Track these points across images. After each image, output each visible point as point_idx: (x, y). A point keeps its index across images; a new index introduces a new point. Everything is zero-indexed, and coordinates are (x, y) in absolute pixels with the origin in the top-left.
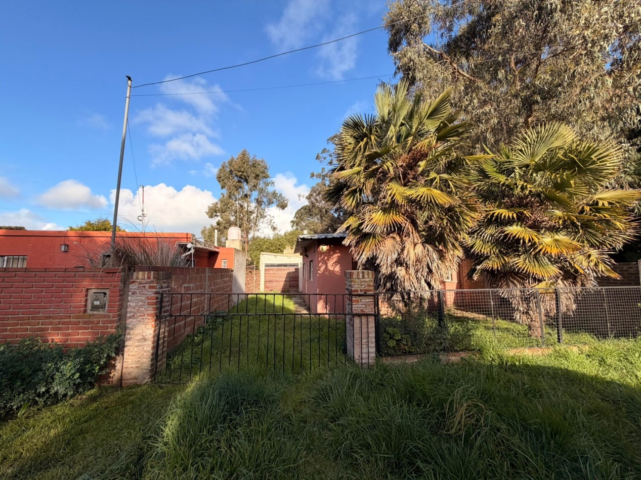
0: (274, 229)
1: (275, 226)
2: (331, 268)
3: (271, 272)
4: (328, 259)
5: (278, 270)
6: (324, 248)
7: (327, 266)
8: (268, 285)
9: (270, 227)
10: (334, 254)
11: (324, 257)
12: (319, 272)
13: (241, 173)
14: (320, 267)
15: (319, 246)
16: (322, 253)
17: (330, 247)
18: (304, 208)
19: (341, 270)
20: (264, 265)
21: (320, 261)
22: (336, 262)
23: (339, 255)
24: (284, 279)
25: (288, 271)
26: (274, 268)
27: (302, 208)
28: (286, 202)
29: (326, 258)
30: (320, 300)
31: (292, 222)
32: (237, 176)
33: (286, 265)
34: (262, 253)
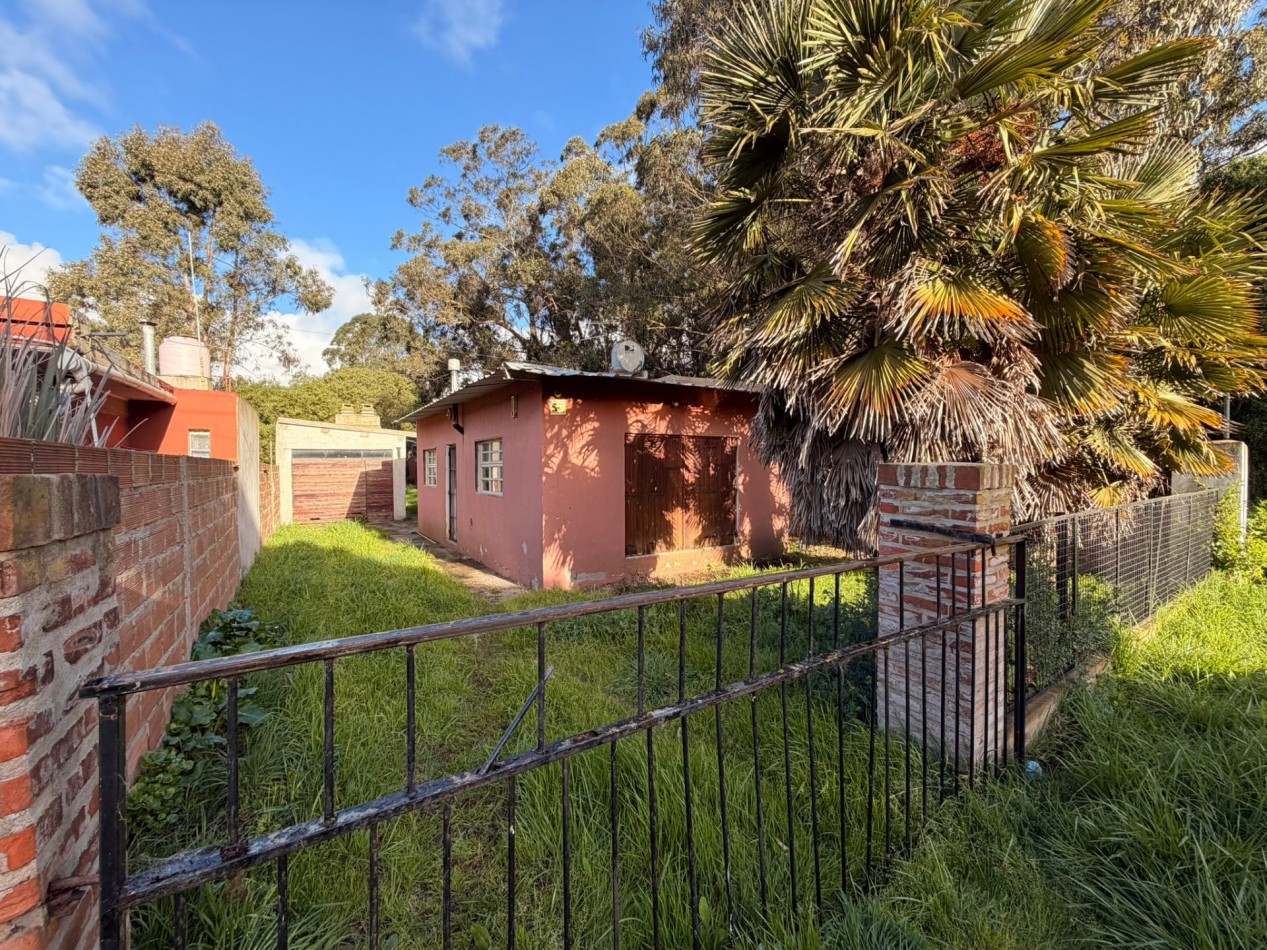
0: (287, 361)
1: (292, 354)
2: (576, 460)
3: (313, 471)
4: (569, 436)
5: (334, 465)
6: (560, 405)
7: (566, 453)
8: (306, 504)
9: (276, 354)
10: (584, 421)
11: (560, 430)
12: (547, 470)
13: (190, 186)
14: (550, 457)
15: (545, 398)
16: (556, 419)
17: (575, 403)
18: (362, 320)
19: (600, 464)
20: (289, 454)
21: (550, 441)
22: (588, 444)
23: (596, 425)
24: (353, 490)
25: (364, 470)
26: (320, 460)
27: (356, 320)
28: (326, 293)
29: (565, 432)
30: (549, 545)
31: (325, 353)
32: (171, 193)
33: (356, 454)
34: (281, 419)
